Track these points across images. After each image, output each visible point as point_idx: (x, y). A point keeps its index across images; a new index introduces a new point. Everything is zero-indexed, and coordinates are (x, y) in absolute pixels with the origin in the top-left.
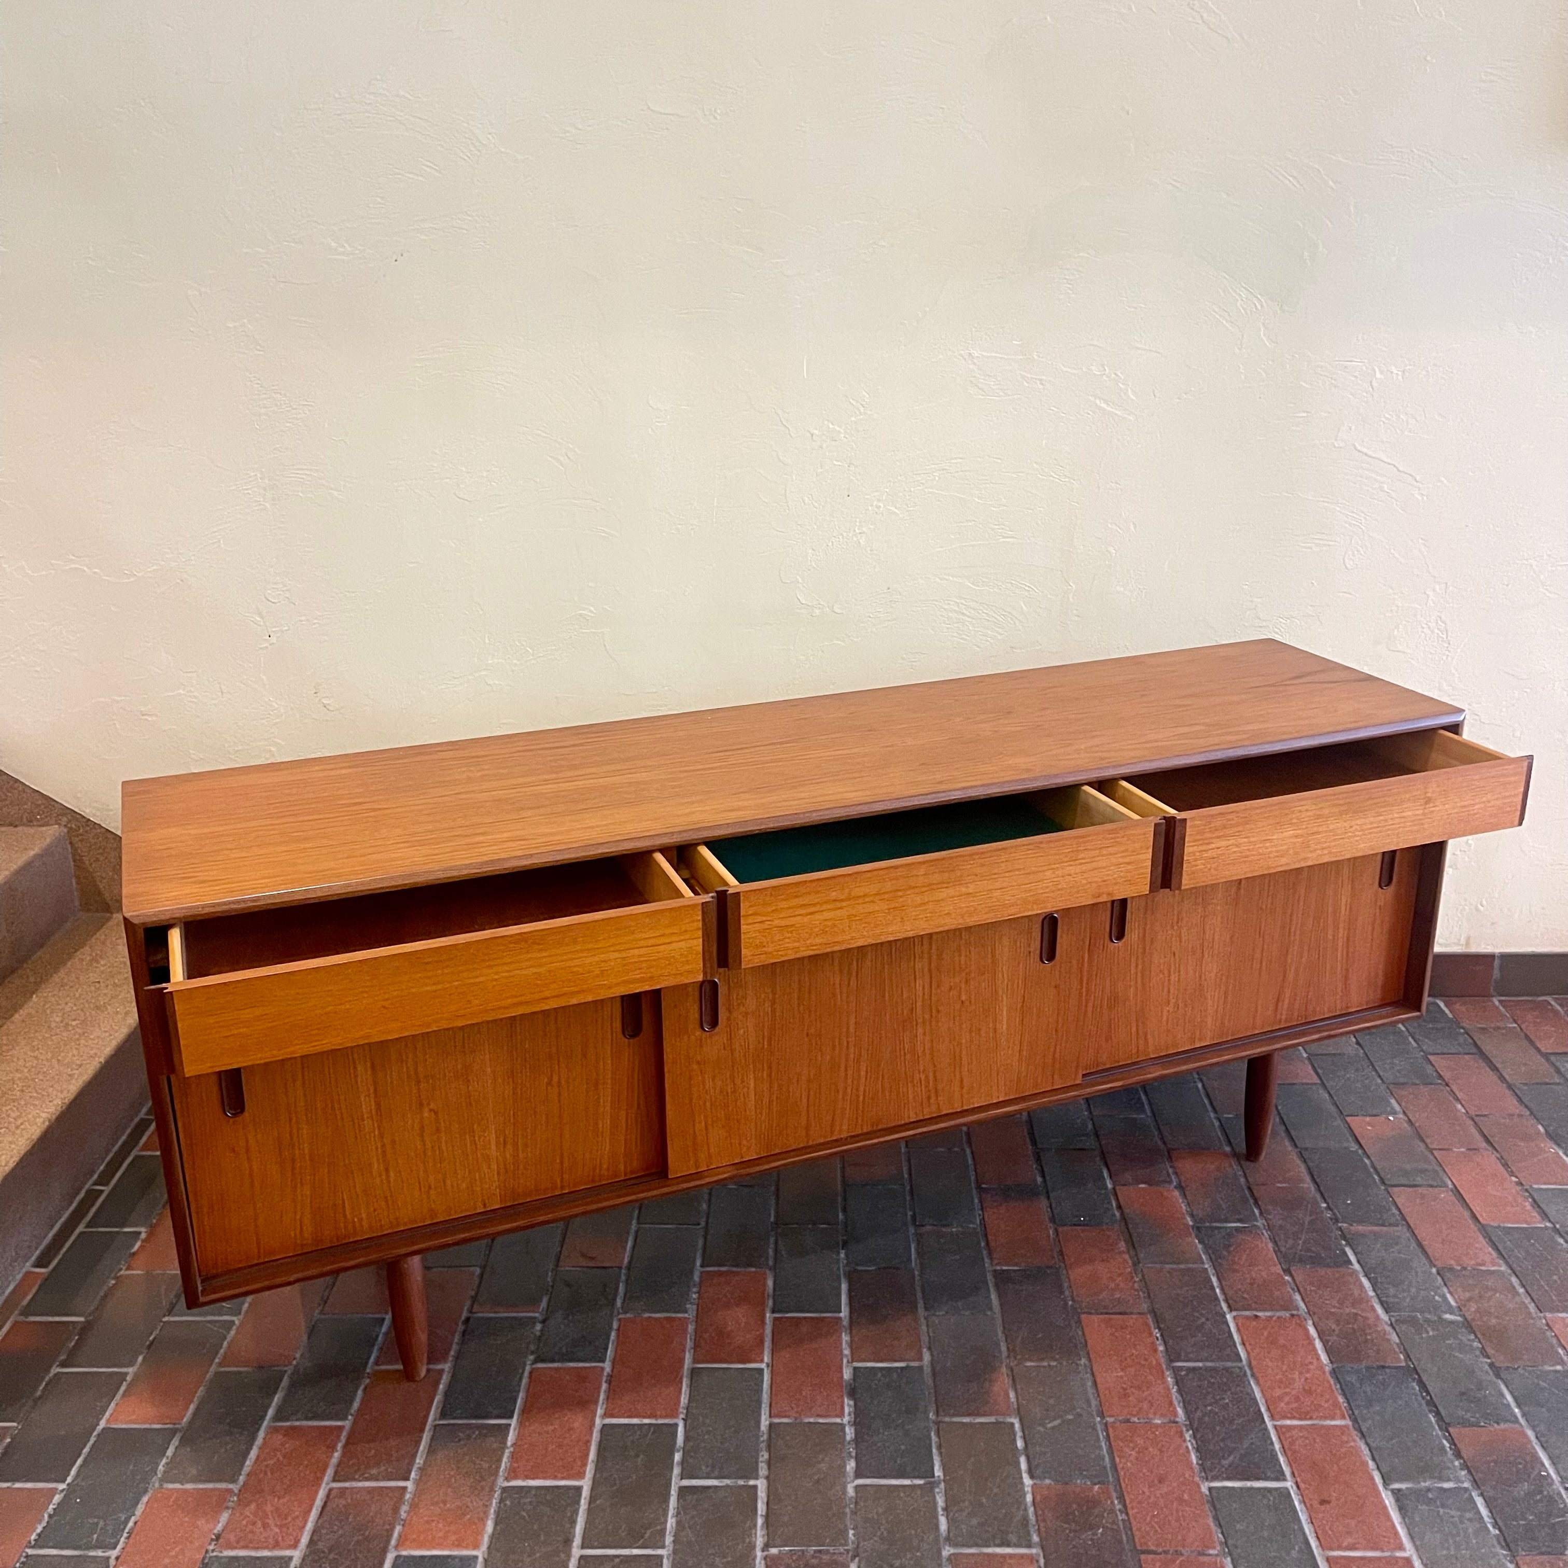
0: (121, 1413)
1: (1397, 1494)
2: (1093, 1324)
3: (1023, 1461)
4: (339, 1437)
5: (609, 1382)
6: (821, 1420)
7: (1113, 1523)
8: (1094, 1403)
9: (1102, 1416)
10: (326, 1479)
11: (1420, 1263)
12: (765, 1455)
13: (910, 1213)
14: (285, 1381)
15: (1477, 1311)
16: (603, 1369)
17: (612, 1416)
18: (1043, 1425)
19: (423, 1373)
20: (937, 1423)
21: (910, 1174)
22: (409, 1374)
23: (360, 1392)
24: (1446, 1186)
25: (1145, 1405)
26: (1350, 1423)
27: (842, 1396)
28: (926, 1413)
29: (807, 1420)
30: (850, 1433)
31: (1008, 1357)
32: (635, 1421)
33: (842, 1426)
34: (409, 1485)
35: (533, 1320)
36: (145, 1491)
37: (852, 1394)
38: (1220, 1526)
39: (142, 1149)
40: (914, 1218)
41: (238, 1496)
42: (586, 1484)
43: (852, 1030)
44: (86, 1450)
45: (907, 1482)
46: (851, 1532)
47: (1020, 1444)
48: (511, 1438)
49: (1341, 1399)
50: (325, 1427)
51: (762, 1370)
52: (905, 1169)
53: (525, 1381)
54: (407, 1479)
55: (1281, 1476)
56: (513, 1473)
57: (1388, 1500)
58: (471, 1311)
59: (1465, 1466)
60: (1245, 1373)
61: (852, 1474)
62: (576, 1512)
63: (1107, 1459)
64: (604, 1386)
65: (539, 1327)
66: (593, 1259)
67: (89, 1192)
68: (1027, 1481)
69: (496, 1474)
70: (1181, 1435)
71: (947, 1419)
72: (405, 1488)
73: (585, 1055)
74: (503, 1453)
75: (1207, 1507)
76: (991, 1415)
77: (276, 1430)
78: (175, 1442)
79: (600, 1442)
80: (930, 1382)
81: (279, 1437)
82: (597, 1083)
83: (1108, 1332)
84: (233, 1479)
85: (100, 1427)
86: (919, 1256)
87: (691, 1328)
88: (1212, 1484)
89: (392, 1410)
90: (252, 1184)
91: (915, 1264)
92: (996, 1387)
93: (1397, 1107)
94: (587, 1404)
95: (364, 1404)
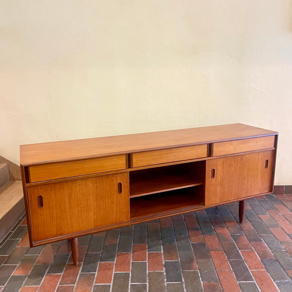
0: (16, 273)
1: (277, 283)
2: (212, 253)
3: (200, 278)
4: (60, 276)
5: (115, 265)
6: (159, 271)
7: (220, 289)
8: (214, 267)
9: (216, 270)
10: (58, 284)
11: (276, 241)
12: (148, 278)
13: (174, 234)
14: (49, 266)
15: (289, 249)
16: (114, 263)
17: (116, 271)
18: (204, 271)
19: (78, 264)
20: (183, 271)
21: (174, 227)
22: (75, 264)
23: (65, 268)
24: (279, 227)
25: (224, 267)
26: (266, 270)
27: (163, 267)
28: (180, 270)
29: (156, 271)
30: (165, 274)
31: (196, 259)
32: (121, 272)
33: (163, 272)
34: (75, 285)
35: (100, 254)
36: (21, 287)
37: (165, 266)
38: (242, 290)
39: (21, 224)
40: (175, 234)
41: (40, 288)
42: (111, 284)
44: (9, 280)
45: (177, 283)
47: (200, 275)
48: (96, 276)
49: (263, 266)
50: (57, 275)
51: (146, 262)
52: (172, 226)
53: (98, 265)
54: (75, 284)
55: (253, 280)
56: (96, 282)
57: (275, 284)
58: (87, 252)
59: (290, 277)
60: (244, 262)
61: (166, 281)
62: (110, 290)
63: (217, 278)
64: (115, 266)
66: (111, 243)
67: (10, 232)
68: (202, 282)
69: (93, 283)
70: (232, 273)
71: (184, 271)
72: (74, 286)
73: (111, 197)
74: (94, 279)
75: (239, 286)
76: (193, 270)
77: (47, 275)
78: (27, 278)
79: (114, 276)
80: (181, 264)
81: (48, 277)
82: (113, 203)
83: (215, 254)
84: (39, 285)
85: (11, 275)
86: (177, 241)
87: (132, 255)
88: (239, 282)
89: (72, 271)
90: (44, 222)
91: (176, 242)
92: (194, 265)
93: (268, 213)
94: (111, 269)
95: (65, 270)
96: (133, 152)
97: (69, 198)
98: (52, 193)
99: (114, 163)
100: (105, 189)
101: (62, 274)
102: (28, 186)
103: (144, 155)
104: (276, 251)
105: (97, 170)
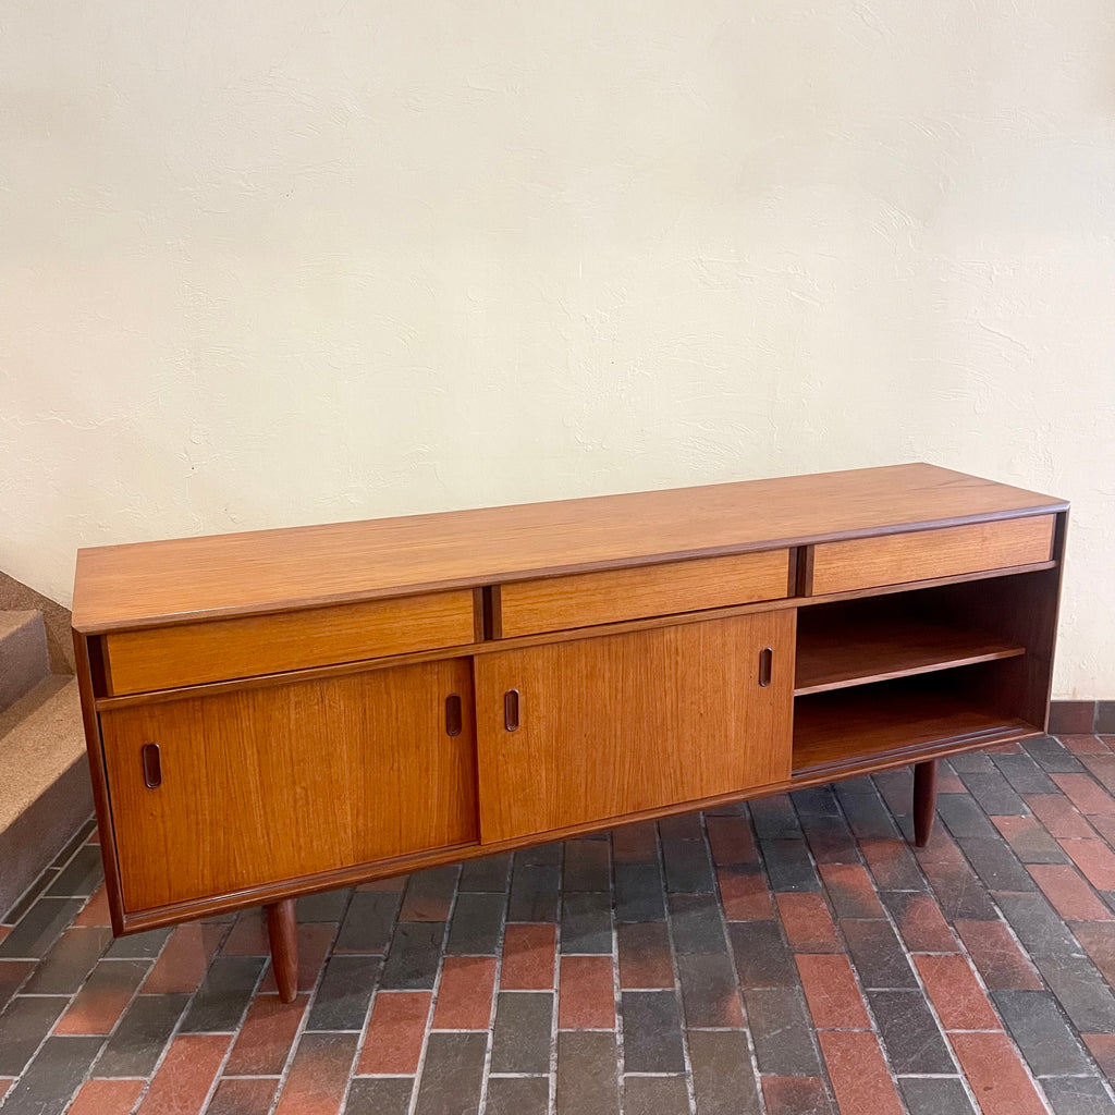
0: (63, 1027)
1: (1043, 1082)
2: (804, 961)
3: (753, 1059)
4: (229, 1043)
5: (436, 1003)
6: (597, 1030)
7: (825, 1104)
8: (807, 1017)
9: (814, 1027)
10: (218, 1074)
11: (1051, 917)
12: (554, 1055)
13: (663, 884)
14: (189, 1004)
15: (1098, 950)
16: (431, 994)
17: (438, 1027)
18: (769, 1033)
19: (294, 997)
20: (687, 1032)
21: (663, 857)
22: (283, 998)
24: (1068, 863)
25: (846, 1019)
26: (1005, 1032)
27: (614, 1013)
28: (678, 1025)
29: (586, 1030)
30: (620, 1039)
31: (740, 984)
32: (455, 1031)
33: (614, 1035)
35: (379, 959)
36: (80, 1082)
37: (621, 1011)
38: (908, 1106)
39: (89, 842)
40: (666, 886)
41: (150, 1086)
42: (417, 1076)
43: (619, 733)
44: (36, 1053)
45: (664, 1075)
46: (622, 1111)
47: (751, 1047)
48: (360, 1044)
49: (997, 1014)
50: (218, 1036)
51: (552, 994)
52: (659, 853)
53: (371, 1003)
54: (280, 1073)
55: (953, 1070)
56: (361, 1070)
57: (1038, 1088)
58: (331, 953)
59: (1095, 1061)
60: (922, 997)
61: (622, 1069)
62: (409, 1097)
63: (818, 1058)
64: (432, 1006)
65: (382, 964)
66: (423, 916)
67: (48, 870)
68: (757, 1074)
69: (348, 1069)
70: (875, 1040)
71: (694, 1029)
72: (278, 1080)
73: (418, 747)
74: (354, 1055)
75: (897, 1092)
76: (727, 1026)
77: (181, 1038)
78: (104, 1048)
79: (428, 1046)
80: (681, 1003)
81: (182, 1043)
82: (427, 769)
83: (815, 967)
84: (147, 1074)
85: (48, 1036)
86: (672, 912)
87: (498, 964)
88: (900, 1076)
89: (270, 1023)
90: (166, 841)
91: (668, 919)
92: (731, 1006)
93: (1028, 810)
94: (419, 1018)
95: (249, 1019)
96: (500, 579)
97: (258, 752)
98: (193, 733)
99: (427, 621)
100: (397, 718)
101: (235, 1034)
102: (101, 708)
103: (544, 592)
104: (1048, 959)
105: (364, 648)
